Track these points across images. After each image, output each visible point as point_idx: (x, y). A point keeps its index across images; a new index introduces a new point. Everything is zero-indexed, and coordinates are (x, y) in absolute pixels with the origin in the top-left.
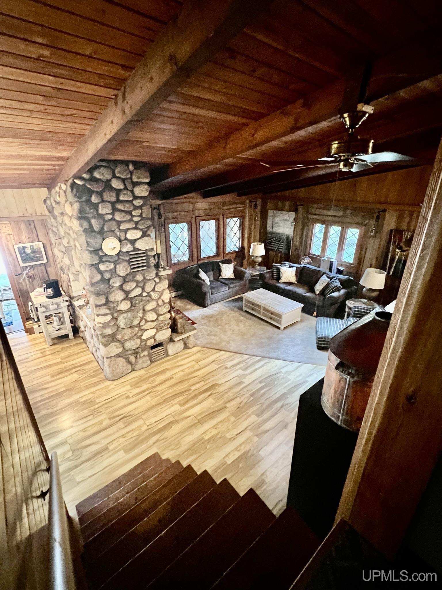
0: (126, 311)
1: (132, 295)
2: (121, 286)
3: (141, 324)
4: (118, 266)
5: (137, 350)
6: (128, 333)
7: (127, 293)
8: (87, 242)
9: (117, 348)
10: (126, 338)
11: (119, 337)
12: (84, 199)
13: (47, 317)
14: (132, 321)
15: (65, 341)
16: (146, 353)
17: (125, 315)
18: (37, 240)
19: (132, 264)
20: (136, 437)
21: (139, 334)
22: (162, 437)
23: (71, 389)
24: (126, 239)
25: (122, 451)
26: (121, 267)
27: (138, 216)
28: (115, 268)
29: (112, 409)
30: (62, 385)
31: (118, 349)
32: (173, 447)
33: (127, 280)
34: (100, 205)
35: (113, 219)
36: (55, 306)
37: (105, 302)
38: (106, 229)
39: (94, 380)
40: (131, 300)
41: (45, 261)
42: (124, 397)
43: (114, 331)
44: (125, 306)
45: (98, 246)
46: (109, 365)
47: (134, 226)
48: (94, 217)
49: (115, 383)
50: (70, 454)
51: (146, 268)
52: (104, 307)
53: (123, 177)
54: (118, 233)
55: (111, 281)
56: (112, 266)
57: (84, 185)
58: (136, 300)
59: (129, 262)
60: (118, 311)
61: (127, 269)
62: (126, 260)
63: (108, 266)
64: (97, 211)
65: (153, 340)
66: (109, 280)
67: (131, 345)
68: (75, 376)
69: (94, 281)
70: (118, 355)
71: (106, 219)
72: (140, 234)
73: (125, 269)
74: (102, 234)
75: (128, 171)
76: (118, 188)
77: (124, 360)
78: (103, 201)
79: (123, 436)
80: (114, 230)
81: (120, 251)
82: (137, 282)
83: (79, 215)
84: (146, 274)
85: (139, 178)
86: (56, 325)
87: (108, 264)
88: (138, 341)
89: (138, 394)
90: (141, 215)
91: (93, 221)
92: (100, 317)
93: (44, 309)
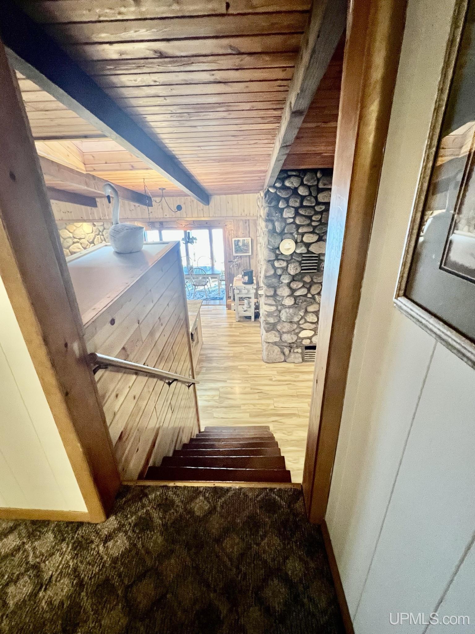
0: (290, 307)
1: (297, 293)
2: (289, 283)
3: (300, 323)
4: (289, 265)
5: (292, 345)
6: (287, 327)
7: (293, 291)
8: (269, 241)
9: (275, 336)
10: (284, 330)
11: (279, 327)
12: (272, 204)
13: (241, 299)
14: (292, 317)
15: (248, 321)
16: (299, 350)
17: (287, 310)
18: (248, 236)
19: (302, 265)
20: (262, 410)
21: (296, 331)
22: (281, 421)
23: (237, 357)
24: (302, 241)
25: (248, 414)
26: (293, 266)
27: (317, 221)
28: (287, 267)
29: (255, 382)
30: (232, 352)
31: (276, 338)
32: (285, 432)
33: (295, 279)
34: (285, 210)
35: (294, 223)
36: (246, 291)
37: (272, 294)
38: (286, 231)
39: (254, 357)
40: (296, 298)
41: (250, 254)
42: (269, 378)
43: (276, 321)
44: (289, 302)
45: (276, 246)
46: (267, 348)
47: (312, 230)
48: (277, 220)
49: (268, 365)
50: (217, 398)
51: (316, 271)
52: (271, 298)
53: (309, 184)
54: (296, 236)
55: (282, 277)
56: (284, 264)
57: (276, 192)
58: (300, 300)
59: (300, 263)
60: (283, 305)
61: (297, 269)
62: (298, 261)
63: (281, 263)
64: (282, 215)
65: (309, 341)
66: (280, 276)
67: (288, 338)
68: (242, 349)
69: (268, 274)
70: (275, 343)
71: (288, 222)
72: (315, 238)
73: (295, 268)
74: (282, 235)
75: (315, 178)
76: (304, 194)
77: (279, 350)
78: (288, 206)
79: (254, 405)
80: (293, 233)
81: (295, 252)
82: (305, 283)
83: (267, 218)
84: (315, 277)
85: (325, 185)
86: (245, 307)
87: (281, 262)
88: (295, 338)
89: (279, 381)
90: (320, 220)
91: (277, 224)
92: (267, 306)
93: (238, 291)
